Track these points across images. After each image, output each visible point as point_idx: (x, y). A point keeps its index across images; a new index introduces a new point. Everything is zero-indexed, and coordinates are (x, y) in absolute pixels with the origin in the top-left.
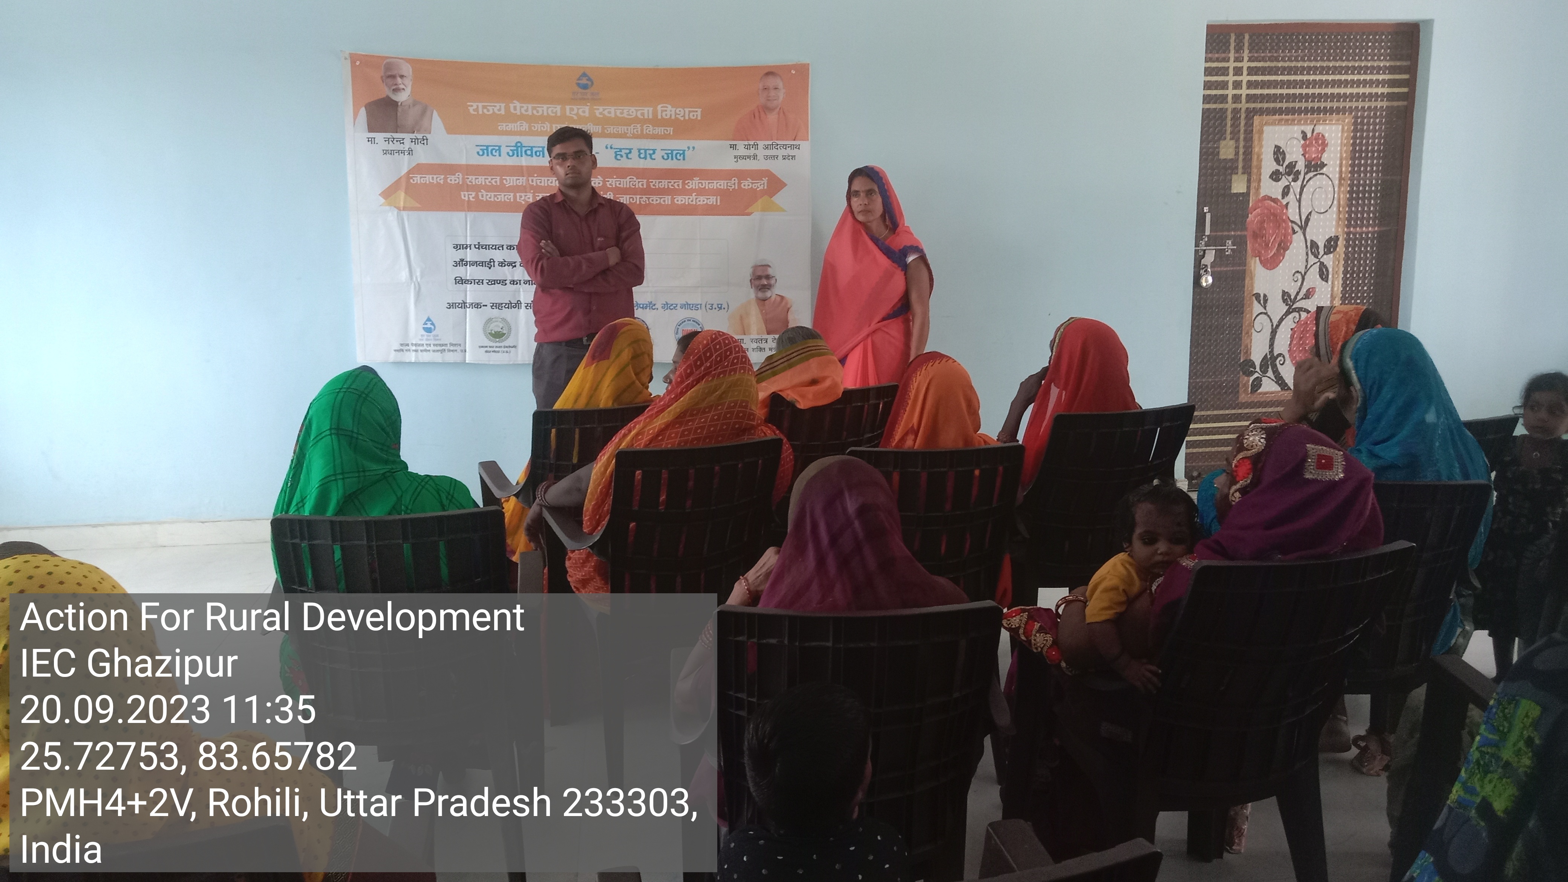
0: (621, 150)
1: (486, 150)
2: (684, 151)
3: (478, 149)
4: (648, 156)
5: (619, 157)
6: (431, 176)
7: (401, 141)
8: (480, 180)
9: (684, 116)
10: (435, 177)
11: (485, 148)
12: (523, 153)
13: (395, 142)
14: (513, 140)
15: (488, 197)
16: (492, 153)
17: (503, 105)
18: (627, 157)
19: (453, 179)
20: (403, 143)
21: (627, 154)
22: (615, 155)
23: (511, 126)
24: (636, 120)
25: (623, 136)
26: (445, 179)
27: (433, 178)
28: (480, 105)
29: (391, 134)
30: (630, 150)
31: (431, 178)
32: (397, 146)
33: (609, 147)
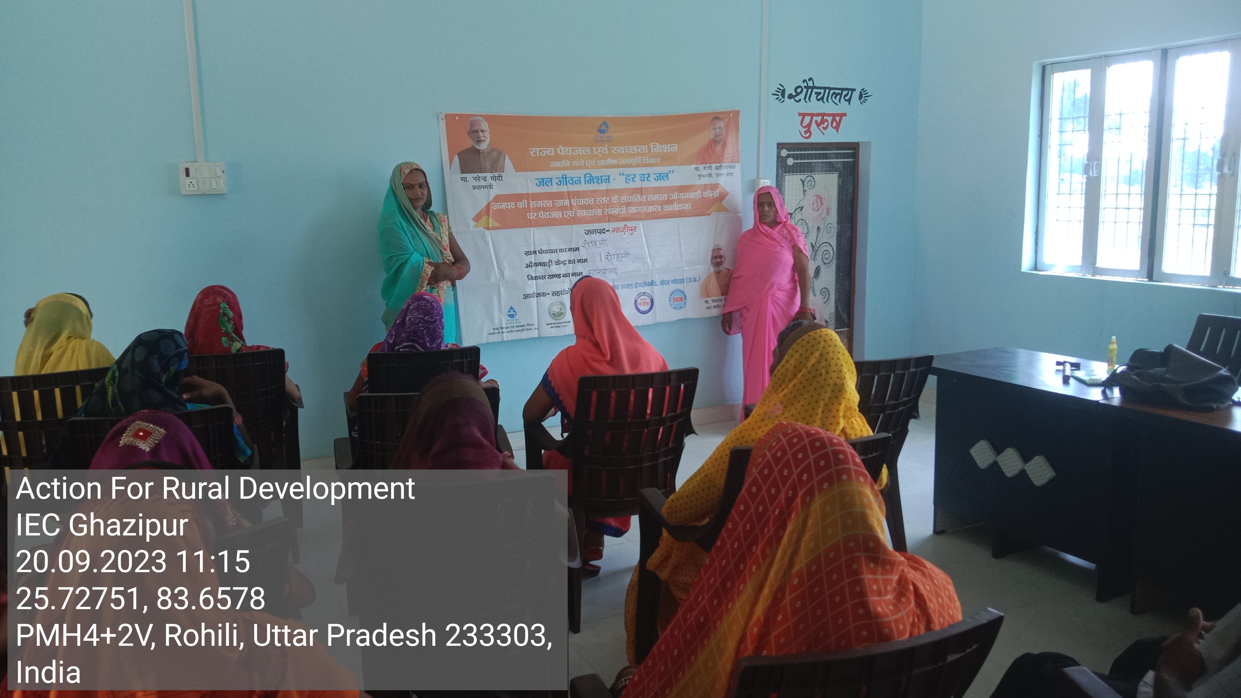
0: (629, 175)
1: (542, 182)
2: (667, 174)
3: (537, 181)
4: (646, 179)
5: (628, 181)
6: (506, 203)
7: (485, 179)
8: (539, 204)
9: (667, 150)
10: (509, 203)
11: (541, 180)
12: (568, 183)
13: (480, 180)
14: (560, 173)
15: (545, 215)
16: (546, 184)
17: (553, 149)
18: (633, 181)
19: (521, 205)
20: (486, 180)
21: (633, 179)
22: (625, 179)
23: (558, 164)
24: (638, 154)
25: (630, 166)
26: (516, 205)
27: (507, 204)
28: (538, 149)
29: (478, 174)
30: (635, 175)
31: (506, 205)
32: (482, 183)
33: (621, 174)
